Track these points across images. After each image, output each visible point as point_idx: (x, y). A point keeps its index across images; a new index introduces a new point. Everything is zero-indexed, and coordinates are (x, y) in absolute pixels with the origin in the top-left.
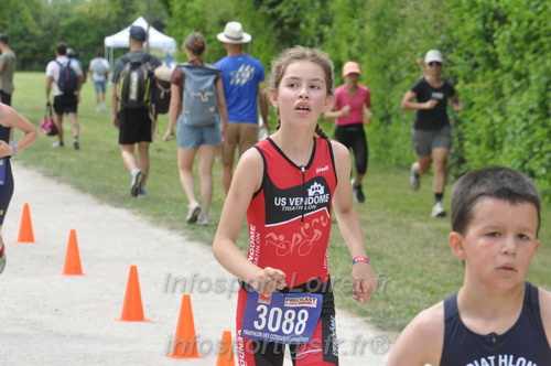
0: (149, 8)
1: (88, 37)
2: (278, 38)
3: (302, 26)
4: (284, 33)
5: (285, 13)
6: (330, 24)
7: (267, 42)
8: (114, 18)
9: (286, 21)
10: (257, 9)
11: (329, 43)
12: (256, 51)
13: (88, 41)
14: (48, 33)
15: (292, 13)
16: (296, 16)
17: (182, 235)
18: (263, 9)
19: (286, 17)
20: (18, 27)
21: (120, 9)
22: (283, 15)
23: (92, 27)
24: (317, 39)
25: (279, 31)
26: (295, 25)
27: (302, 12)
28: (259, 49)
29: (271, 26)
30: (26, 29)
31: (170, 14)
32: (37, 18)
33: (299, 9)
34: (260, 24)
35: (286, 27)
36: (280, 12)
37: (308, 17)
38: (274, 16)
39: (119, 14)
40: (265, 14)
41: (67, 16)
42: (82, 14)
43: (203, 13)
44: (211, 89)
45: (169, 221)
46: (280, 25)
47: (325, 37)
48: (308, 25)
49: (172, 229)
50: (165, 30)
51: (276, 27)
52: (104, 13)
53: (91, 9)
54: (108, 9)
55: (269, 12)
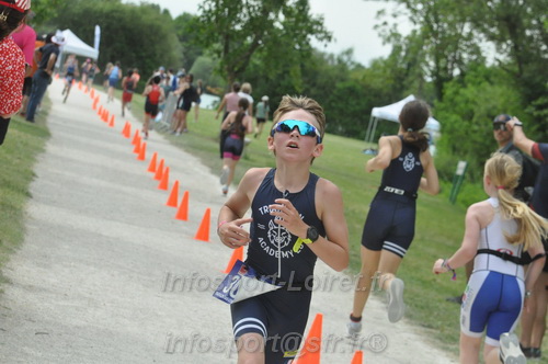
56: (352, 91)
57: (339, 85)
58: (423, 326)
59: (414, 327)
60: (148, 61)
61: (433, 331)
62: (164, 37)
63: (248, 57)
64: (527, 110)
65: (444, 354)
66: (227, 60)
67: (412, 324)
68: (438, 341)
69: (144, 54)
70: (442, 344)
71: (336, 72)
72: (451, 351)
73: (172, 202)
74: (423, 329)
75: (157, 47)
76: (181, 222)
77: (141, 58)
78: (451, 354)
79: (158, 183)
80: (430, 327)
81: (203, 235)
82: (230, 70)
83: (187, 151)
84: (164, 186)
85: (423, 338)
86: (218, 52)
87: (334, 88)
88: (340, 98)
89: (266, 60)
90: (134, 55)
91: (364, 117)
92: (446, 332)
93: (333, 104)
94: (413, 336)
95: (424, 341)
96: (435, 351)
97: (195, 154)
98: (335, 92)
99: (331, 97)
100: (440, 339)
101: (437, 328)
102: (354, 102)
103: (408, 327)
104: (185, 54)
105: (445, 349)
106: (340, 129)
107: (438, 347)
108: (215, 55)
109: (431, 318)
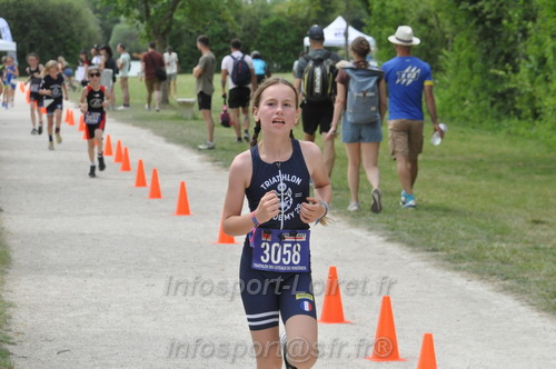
0: (348, 7)
1: (287, 37)
2: (480, 35)
3: (505, 22)
4: (486, 29)
5: (487, 9)
6: (534, 20)
7: (468, 39)
8: (313, 17)
9: (488, 17)
10: (458, 5)
11: (533, 38)
12: (456, 49)
13: (288, 41)
14: (248, 33)
15: (494, 9)
16: (498, 11)
17: (381, 236)
18: (465, 5)
19: (488, 13)
20: (218, 28)
21: (319, 8)
22: (484, 11)
23: (292, 27)
24: (520, 35)
25: (480, 27)
26: (497, 21)
27: (505, 7)
28: (460, 46)
29: (472, 23)
30: (226, 30)
31: (369, 12)
32: (238, 18)
33: (501, 5)
34: (461, 21)
35: (488, 23)
36: (482, 8)
37: (510, 13)
38: (475, 13)
39: (319, 13)
40: (466, 10)
41: (267, 17)
42: (281, 14)
43: (403, 11)
44: (372, 90)
45: (368, 222)
46: (482, 21)
47: (529, 32)
48: (510, 20)
49: (370, 229)
50: (364, 28)
51: (477, 23)
52: (303, 13)
53: (290, 9)
54: (307, 8)
55: (471, 8)
56: (277, 26)
57: (264, 23)
58: (428, 251)
59: (420, 254)
60: (68, 41)
61: (440, 253)
62: (77, 14)
63: (171, 16)
64: (461, 7)
65: (458, 274)
66: (151, 24)
67: (416, 252)
68: (447, 263)
69: (62, 35)
70: (452, 266)
71: (257, 10)
72: (464, 270)
73: (141, 182)
74: (429, 254)
75: (73, 25)
76: (156, 201)
77: (60, 39)
78: (465, 273)
79: (120, 165)
80: (434, 250)
81: (183, 209)
82: (156, 33)
83: (135, 125)
84: (126, 167)
85: (433, 263)
86: (141, 19)
87: (259, 26)
88: (268, 35)
89: (190, 15)
90: (51, 38)
91: (297, 48)
92: (453, 252)
93: (263, 43)
94: (422, 264)
95: (435, 266)
96: (448, 273)
97: (144, 126)
98: (261, 30)
99: (259, 37)
100: (449, 260)
101: (442, 249)
102: (283, 37)
103: (413, 255)
104: (101, 25)
105: (456, 269)
106: (275, 65)
107: (450, 269)
108: (138, 22)
109: (433, 241)
